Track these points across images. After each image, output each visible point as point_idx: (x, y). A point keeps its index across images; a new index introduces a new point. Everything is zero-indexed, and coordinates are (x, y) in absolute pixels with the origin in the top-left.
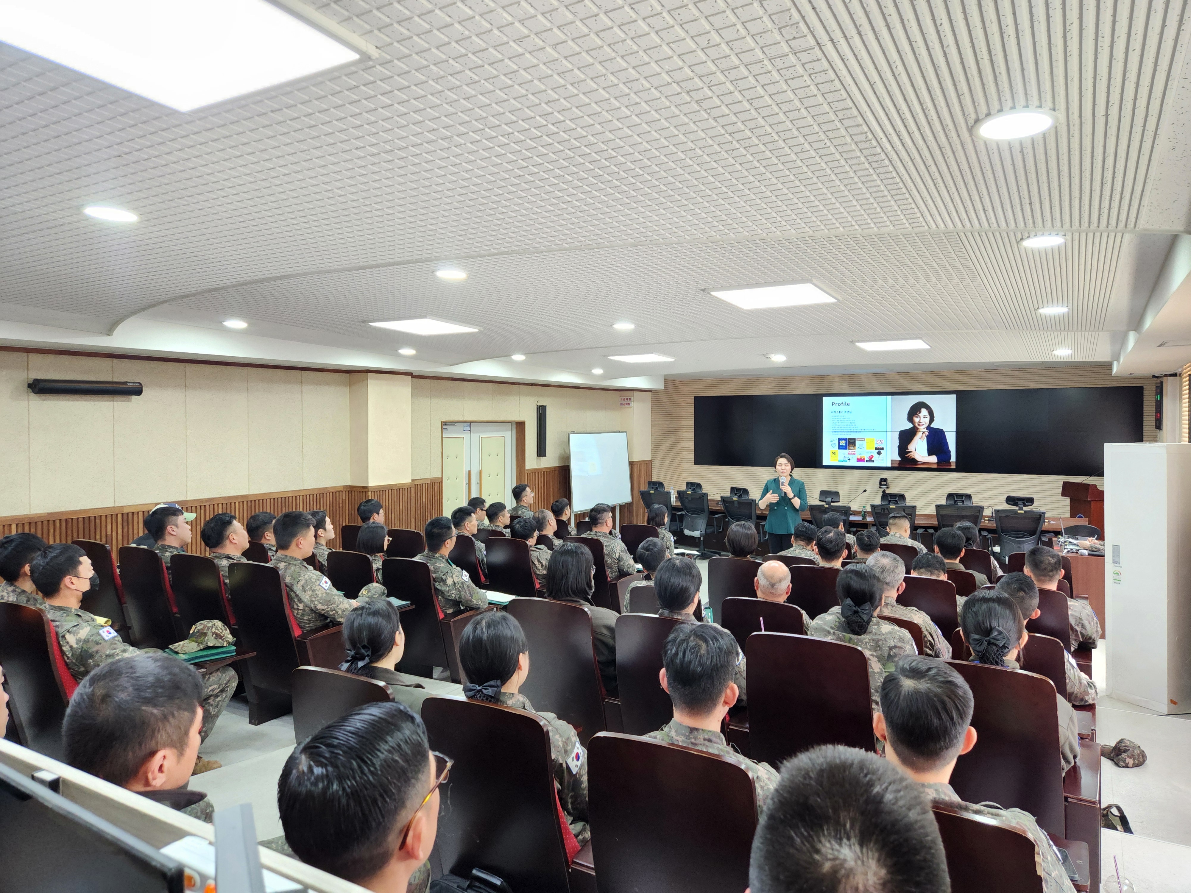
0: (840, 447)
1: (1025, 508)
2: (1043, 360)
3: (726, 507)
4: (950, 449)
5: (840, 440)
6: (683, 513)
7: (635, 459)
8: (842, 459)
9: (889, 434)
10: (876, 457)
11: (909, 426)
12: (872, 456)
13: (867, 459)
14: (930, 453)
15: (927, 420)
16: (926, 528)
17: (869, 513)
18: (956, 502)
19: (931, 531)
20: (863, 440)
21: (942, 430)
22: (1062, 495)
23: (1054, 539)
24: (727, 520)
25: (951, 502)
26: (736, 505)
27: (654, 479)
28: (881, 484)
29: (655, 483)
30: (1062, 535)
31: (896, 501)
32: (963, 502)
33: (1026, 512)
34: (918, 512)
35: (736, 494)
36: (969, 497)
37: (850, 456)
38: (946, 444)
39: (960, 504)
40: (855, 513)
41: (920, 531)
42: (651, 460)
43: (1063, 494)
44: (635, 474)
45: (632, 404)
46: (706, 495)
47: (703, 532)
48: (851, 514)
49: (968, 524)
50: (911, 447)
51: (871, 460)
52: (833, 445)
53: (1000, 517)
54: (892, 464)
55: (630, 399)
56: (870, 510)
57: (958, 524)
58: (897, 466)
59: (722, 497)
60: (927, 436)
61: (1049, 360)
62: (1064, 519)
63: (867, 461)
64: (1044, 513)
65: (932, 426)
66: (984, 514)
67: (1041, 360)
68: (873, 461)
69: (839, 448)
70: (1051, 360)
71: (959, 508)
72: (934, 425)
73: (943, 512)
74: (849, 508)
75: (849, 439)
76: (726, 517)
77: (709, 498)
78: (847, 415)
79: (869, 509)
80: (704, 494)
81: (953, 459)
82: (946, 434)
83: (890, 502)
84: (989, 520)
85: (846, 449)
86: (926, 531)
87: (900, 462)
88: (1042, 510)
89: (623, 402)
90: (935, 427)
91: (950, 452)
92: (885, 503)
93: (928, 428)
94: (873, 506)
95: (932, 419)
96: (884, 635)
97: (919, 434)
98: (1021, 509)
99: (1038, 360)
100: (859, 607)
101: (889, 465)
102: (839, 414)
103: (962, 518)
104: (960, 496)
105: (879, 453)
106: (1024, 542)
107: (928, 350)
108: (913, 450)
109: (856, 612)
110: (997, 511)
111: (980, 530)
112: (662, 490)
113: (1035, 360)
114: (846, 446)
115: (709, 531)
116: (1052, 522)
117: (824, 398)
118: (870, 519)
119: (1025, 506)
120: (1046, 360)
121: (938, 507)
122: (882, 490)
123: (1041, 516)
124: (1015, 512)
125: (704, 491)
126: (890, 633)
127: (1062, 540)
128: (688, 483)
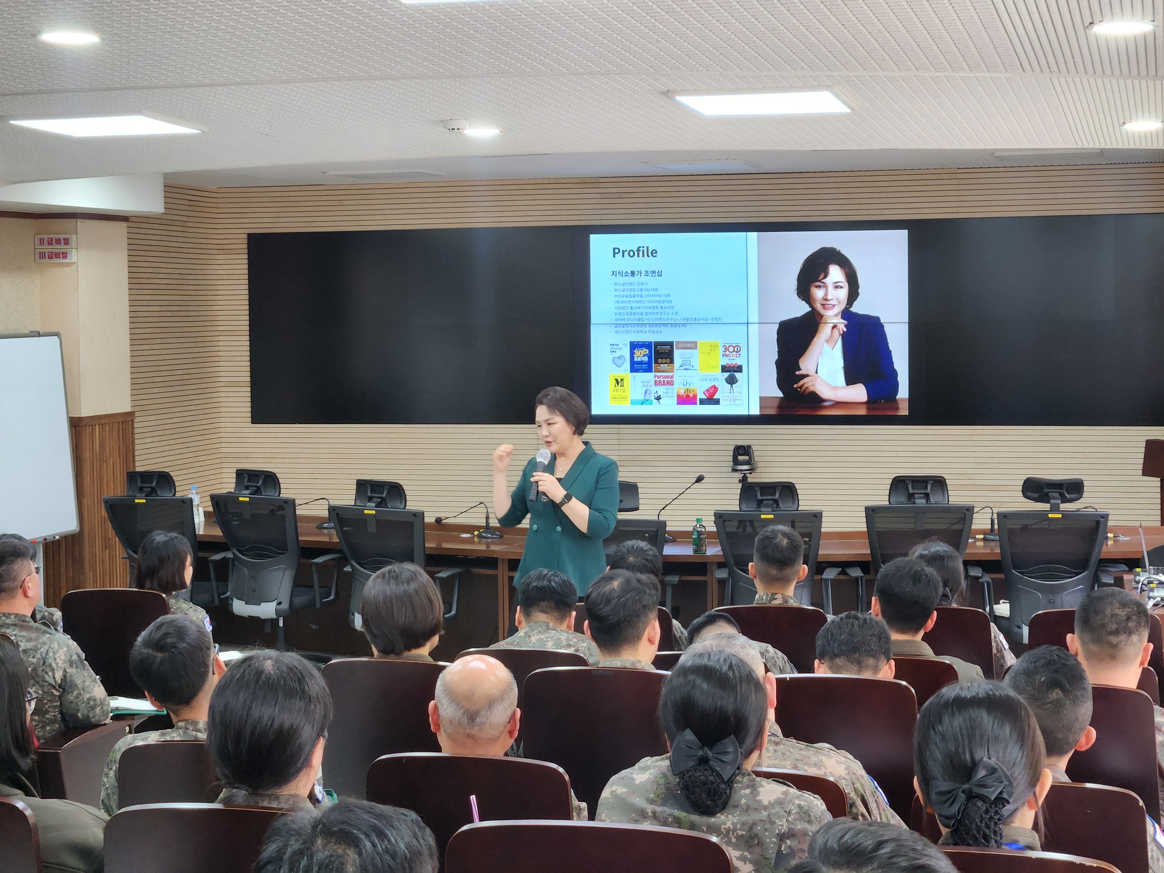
0: (635, 367)
1: (1064, 507)
2: (1103, 146)
3: (343, 535)
4: (896, 366)
5: (634, 346)
6: (230, 555)
7: (86, 411)
8: (641, 397)
9: (754, 329)
10: (723, 391)
11: (801, 309)
12: (715, 389)
13: (701, 396)
14: (850, 380)
15: (843, 294)
16: (843, 565)
17: (710, 534)
18: (911, 496)
19: (856, 573)
20: (692, 346)
21: (877, 319)
22: (1144, 474)
23: (1126, 577)
24: (348, 569)
25: (901, 499)
26: (372, 528)
27: (140, 467)
28: (736, 462)
29: (147, 476)
30: (1143, 567)
31: (776, 501)
32: (927, 496)
33: (1066, 515)
34: (826, 527)
35: (370, 499)
36: (940, 483)
37: (661, 390)
38: (888, 354)
39: (920, 502)
40: (677, 537)
41: (830, 574)
42: (131, 414)
43: (1147, 471)
44: (87, 455)
45: (74, 256)
46: (291, 504)
47: (285, 606)
48: (667, 541)
49: (940, 547)
50: (806, 364)
51: (711, 399)
52: (617, 361)
53: (1011, 531)
54: (761, 408)
55: (67, 242)
56: (714, 529)
57: (919, 550)
58: (772, 412)
59: (332, 509)
60: (845, 337)
61: (1115, 146)
62: (1148, 530)
63: (702, 402)
64: (1105, 517)
65: (854, 309)
66: (974, 527)
67: (1097, 146)
68: (717, 402)
69: (633, 370)
70: (1120, 146)
71: (919, 512)
72: (857, 308)
73: (883, 524)
74: (664, 524)
75: (657, 344)
76: (343, 561)
77: (300, 511)
78: (652, 282)
79: (711, 527)
80: (286, 501)
81: (903, 392)
82: (887, 329)
83: (760, 503)
84: (984, 539)
85: (649, 370)
86: (843, 573)
87: (783, 404)
88: (1101, 510)
89: (47, 249)
90: (861, 312)
91: (894, 374)
92: (750, 508)
93: (846, 314)
94: (720, 518)
95: (853, 295)
96: (765, 808)
97: (825, 332)
98: (1055, 509)
99: (1091, 146)
100: (710, 749)
101: (755, 410)
102: (630, 279)
103: (925, 536)
104: (921, 482)
105: (731, 381)
106: (1062, 588)
107: (845, 116)
108: (812, 372)
109: (704, 761)
110: (1003, 517)
111: (967, 563)
112: (168, 495)
113: (1086, 146)
114: (649, 363)
115: (299, 601)
116: (1122, 538)
117: (593, 237)
118: (713, 550)
119: (1065, 500)
120: (1109, 146)
121: (871, 512)
122: (740, 475)
123: (1098, 523)
124: (1042, 516)
125: (285, 494)
126: (779, 802)
127: (1143, 578)
128: (240, 474)
